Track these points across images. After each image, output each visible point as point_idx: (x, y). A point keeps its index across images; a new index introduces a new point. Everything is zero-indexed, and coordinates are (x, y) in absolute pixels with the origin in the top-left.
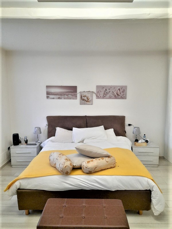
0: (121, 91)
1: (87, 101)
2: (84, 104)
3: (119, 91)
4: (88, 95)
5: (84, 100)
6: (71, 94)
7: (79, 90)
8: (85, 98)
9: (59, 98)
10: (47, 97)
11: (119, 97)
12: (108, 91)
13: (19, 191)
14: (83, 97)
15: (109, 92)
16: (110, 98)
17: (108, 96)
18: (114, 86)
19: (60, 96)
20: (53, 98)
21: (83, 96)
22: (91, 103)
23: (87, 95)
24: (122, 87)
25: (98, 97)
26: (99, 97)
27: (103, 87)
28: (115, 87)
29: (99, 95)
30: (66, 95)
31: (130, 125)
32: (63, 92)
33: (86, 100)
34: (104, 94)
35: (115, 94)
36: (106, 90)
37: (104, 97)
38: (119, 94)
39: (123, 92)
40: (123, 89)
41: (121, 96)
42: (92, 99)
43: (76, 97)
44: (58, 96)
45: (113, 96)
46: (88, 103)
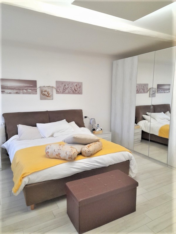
0: (78, 87)
1: (47, 96)
2: (45, 99)
3: (76, 87)
4: (49, 90)
5: (44, 95)
6: (30, 89)
7: (38, 85)
8: (46, 93)
9: (17, 93)
10: (2, 91)
11: (76, 92)
12: (67, 86)
14: (43, 92)
15: (68, 87)
16: (69, 93)
17: (67, 91)
18: (72, 82)
19: (18, 90)
20: (10, 93)
21: (43, 91)
22: (52, 98)
24: (79, 83)
25: (58, 92)
26: (59, 92)
27: (62, 83)
28: (72, 83)
29: (59, 90)
30: (25, 89)
31: (86, 117)
33: (46, 95)
34: (64, 89)
35: (73, 89)
36: (65, 85)
37: (63, 92)
38: (77, 90)
39: (79, 88)
40: (79, 85)
41: (78, 91)
42: (53, 94)
43: (36, 92)
44: (15, 91)
45: (71, 91)
46: (48, 98)
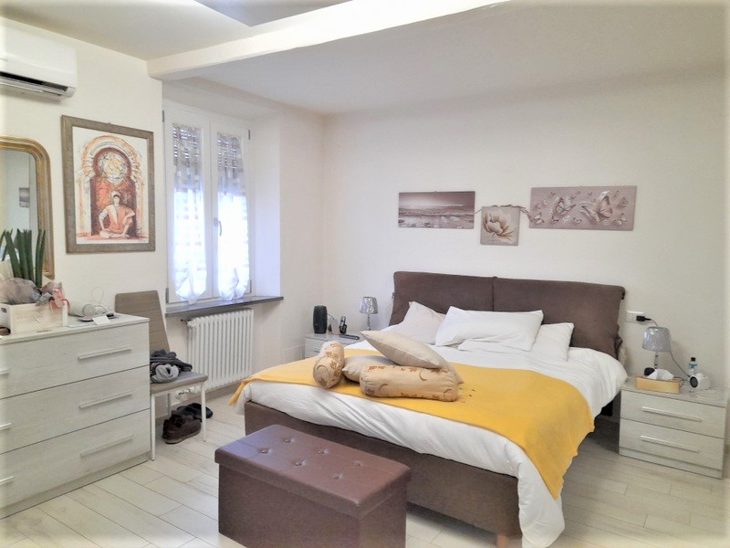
0: (614, 203)
1: (500, 235)
2: (493, 243)
3: (604, 204)
4: (506, 217)
5: (491, 230)
6: (456, 214)
7: (478, 206)
8: (497, 226)
9: (427, 225)
10: (400, 222)
11: (606, 222)
12: (568, 202)
13: (250, 404)
14: (489, 223)
15: (572, 207)
16: (574, 225)
17: (567, 219)
18: (590, 188)
19: (430, 218)
20: (414, 226)
21: (489, 219)
22: (513, 240)
23: (502, 215)
24: (616, 191)
25: (534, 223)
26: (539, 221)
27: (551, 192)
28: (591, 192)
29: (538, 217)
30: (445, 216)
31: (641, 319)
32: (438, 210)
33: (496, 232)
34: (555, 213)
35: (593, 213)
36: (561, 200)
37: (554, 223)
38: (607, 214)
39: (619, 207)
40: (620, 196)
41: (612, 219)
42: (518, 229)
43: (473, 221)
44: (424, 220)
45: (584, 219)
46: (503, 240)
